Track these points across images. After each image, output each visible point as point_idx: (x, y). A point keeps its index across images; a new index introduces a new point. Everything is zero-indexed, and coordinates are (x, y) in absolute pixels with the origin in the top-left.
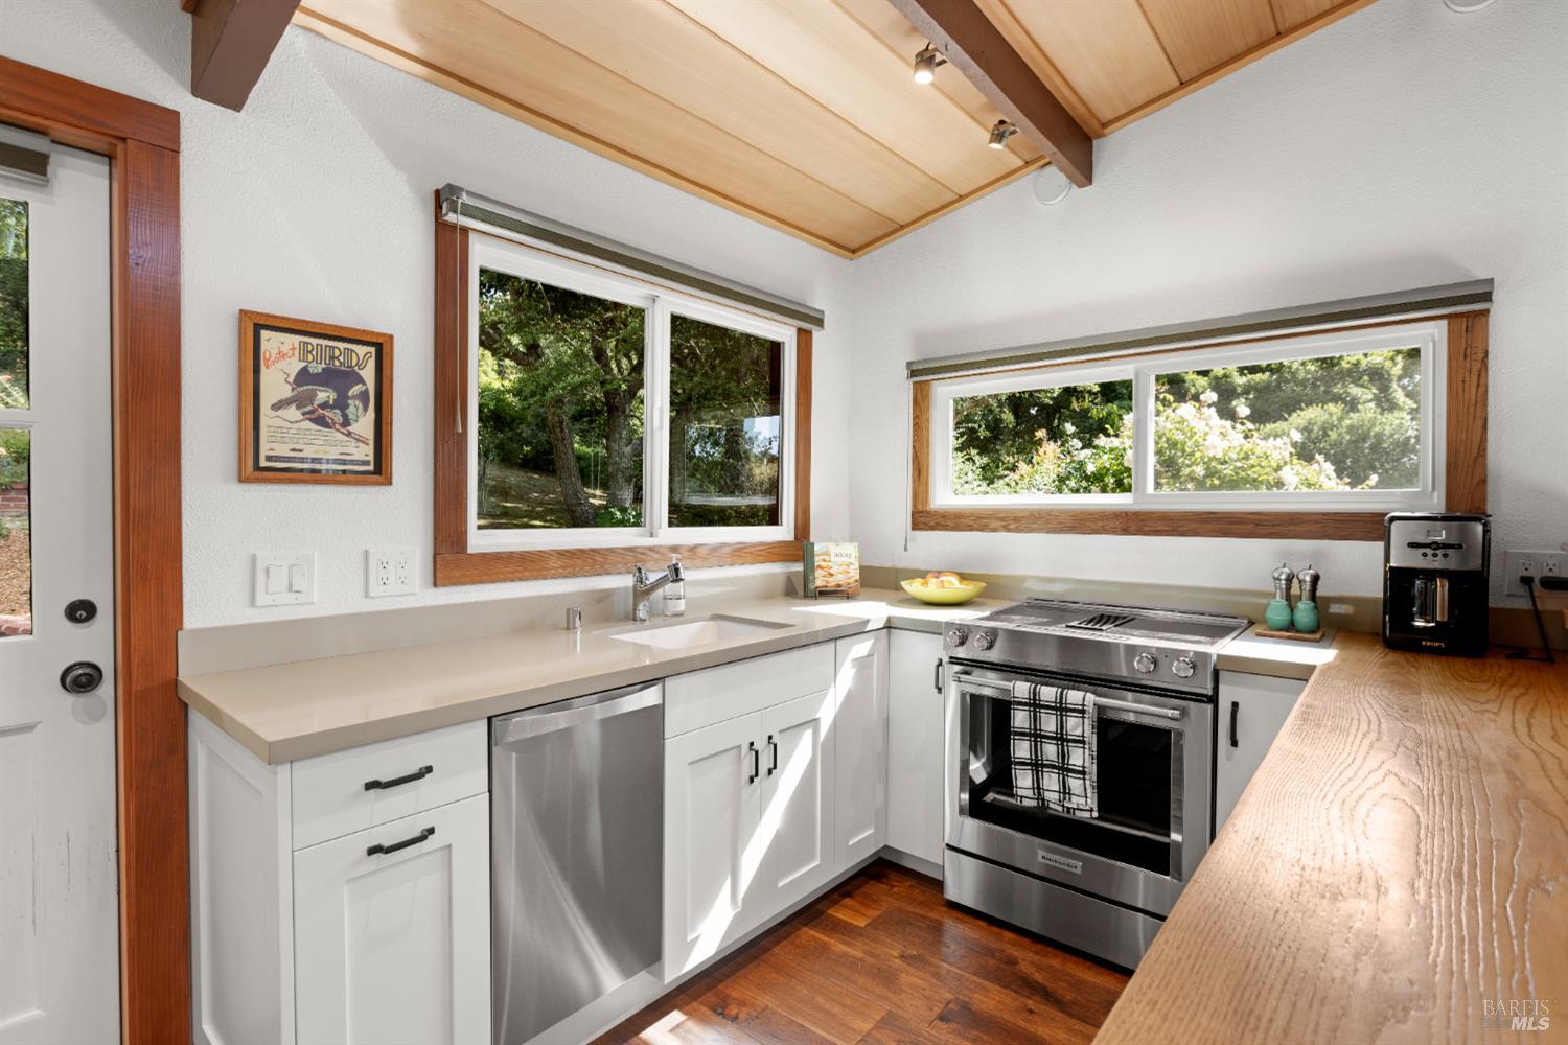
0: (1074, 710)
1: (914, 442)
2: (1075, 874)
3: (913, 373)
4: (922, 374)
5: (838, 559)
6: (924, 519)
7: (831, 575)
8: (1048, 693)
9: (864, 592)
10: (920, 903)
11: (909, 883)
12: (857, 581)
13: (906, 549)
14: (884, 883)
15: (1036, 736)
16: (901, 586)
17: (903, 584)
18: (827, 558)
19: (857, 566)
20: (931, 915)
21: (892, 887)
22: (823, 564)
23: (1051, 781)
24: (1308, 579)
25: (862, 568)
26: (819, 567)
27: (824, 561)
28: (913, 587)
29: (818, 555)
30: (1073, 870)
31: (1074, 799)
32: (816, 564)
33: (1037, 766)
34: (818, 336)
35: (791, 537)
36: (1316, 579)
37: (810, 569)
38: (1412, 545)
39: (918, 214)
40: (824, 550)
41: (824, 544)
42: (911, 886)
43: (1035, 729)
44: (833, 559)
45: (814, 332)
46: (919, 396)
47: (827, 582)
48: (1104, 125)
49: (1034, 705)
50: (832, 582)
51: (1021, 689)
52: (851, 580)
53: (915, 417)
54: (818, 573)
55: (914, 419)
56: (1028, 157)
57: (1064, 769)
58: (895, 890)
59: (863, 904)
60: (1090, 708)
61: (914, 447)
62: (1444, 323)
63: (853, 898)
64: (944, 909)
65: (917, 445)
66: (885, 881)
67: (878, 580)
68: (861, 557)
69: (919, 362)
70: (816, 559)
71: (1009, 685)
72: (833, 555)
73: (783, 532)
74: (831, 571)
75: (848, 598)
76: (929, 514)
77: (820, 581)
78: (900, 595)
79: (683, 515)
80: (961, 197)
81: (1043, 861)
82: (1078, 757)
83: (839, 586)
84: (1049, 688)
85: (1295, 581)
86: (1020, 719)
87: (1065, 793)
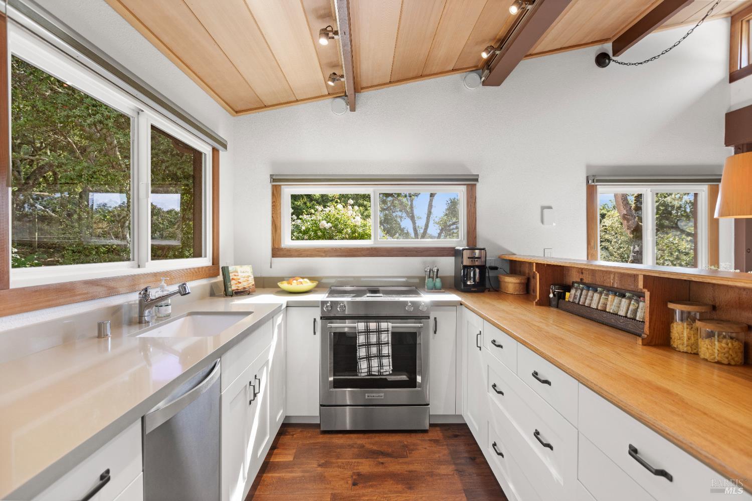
0: (384, 331)
1: (272, 214)
2: (382, 399)
3: (274, 180)
4: (277, 181)
5: (243, 275)
6: (277, 252)
7: (240, 283)
8: (373, 325)
9: (258, 290)
10: (310, 437)
11: (299, 430)
12: (253, 285)
13: (271, 267)
14: (287, 435)
15: (368, 345)
16: (278, 286)
17: (279, 284)
18: (236, 274)
19: (253, 277)
20: (318, 441)
21: (293, 435)
22: (235, 277)
23: (375, 363)
24: (436, 271)
25: (256, 279)
26: (233, 279)
27: (235, 276)
28: (284, 285)
29: (231, 273)
30: (381, 398)
31: (385, 368)
32: (231, 278)
33: (368, 358)
34: (222, 154)
35: (210, 264)
36: (438, 270)
37: (226, 280)
38: (469, 258)
39: (275, 103)
40: (234, 270)
41: (234, 267)
42: (301, 431)
43: (368, 342)
44: (240, 274)
45: (220, 151)
46: (275, 192)
47: (238, 287)
48: (362, 88)
49: (367, 332)
50: (241, 287)
51: (361, 326)
52: (251, 285)
53: (273, 202)
54: (233, 282)
55: (272, 203)
56: (331, 92)
57: (380, 356)
58: (295, 436)
59: (283, 449)
60: (390, 329)
61: (272, 217)
62: (465, 186)
63: (278, 448)
64: (321, 436)
65: (274, 216)
66: (287, 434)
67: (264, 284)
68: (254, 272)
69: (276, 175)
70: (230, 275)
71: (356, 325)
72: (239, 272)
73: (204, 262)
74: (240, 281)
75: (248, 294)
76: (282, 249)
77: (234, 286)
78: (279, 289)
79: (158, 253)
80: (297, 101)
81: (369, 398)
82: (386, 350)
83: (244, 288)
84: (372, 323)
85: (431, 272)
86: (361, 339)
87: (381, 366)
